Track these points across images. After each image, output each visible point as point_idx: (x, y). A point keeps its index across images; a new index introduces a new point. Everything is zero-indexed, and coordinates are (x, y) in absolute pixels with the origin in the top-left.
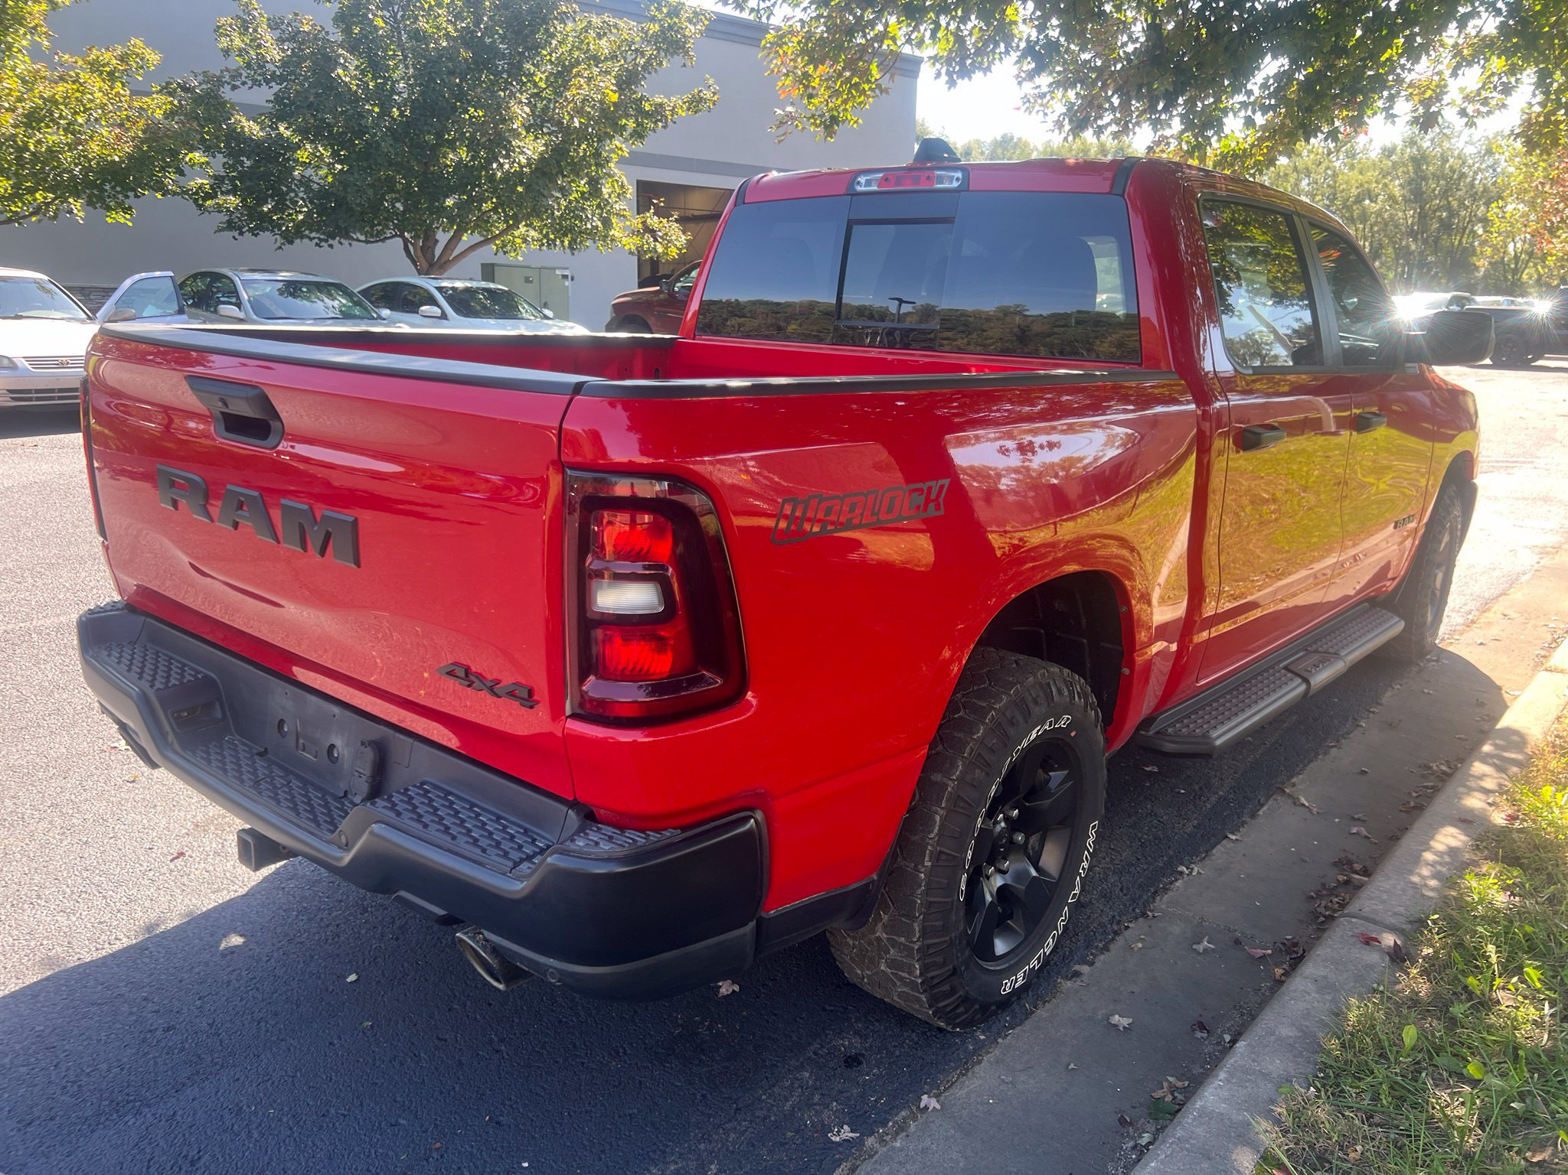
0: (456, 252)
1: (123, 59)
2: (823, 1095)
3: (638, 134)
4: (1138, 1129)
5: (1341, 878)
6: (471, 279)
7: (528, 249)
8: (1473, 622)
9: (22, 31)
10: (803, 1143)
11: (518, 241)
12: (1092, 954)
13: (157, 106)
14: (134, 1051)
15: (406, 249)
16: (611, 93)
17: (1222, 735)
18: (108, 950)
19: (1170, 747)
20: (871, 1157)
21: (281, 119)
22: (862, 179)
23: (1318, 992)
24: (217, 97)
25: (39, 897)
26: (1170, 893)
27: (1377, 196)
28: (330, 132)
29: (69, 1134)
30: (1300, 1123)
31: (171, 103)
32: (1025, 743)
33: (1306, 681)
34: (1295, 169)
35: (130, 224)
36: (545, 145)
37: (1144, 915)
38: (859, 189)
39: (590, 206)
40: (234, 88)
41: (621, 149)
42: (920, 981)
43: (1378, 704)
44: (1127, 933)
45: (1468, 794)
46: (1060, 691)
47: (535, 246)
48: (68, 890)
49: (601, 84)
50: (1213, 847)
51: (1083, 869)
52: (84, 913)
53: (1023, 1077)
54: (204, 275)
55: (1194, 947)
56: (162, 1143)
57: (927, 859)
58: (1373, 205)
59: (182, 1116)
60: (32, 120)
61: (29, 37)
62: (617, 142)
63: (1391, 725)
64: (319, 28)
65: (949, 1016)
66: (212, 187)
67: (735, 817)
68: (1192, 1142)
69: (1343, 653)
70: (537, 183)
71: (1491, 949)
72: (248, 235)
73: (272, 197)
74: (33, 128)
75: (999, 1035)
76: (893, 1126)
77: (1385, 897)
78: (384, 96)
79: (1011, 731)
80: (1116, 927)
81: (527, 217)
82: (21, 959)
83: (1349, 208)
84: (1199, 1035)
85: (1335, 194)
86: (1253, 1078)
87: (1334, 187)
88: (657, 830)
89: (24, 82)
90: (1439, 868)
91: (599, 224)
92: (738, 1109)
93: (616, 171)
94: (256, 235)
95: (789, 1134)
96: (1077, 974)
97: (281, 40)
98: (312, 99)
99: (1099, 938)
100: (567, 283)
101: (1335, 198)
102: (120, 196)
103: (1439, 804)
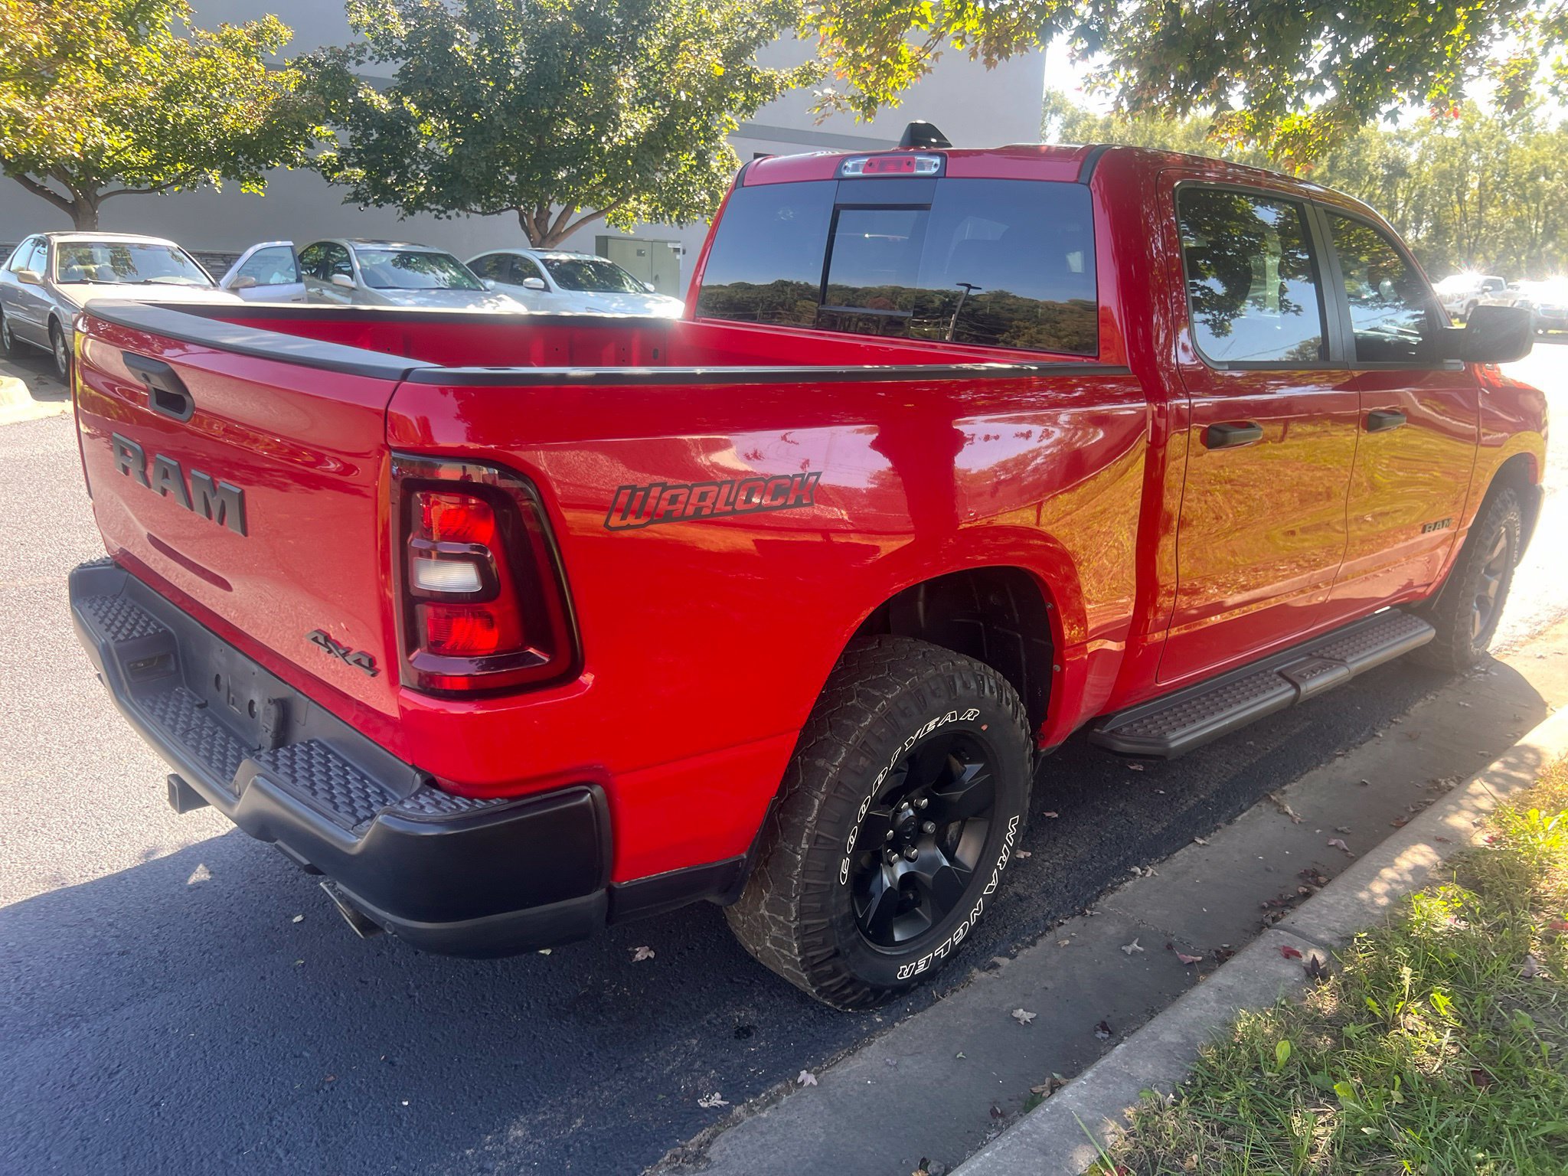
0: (567, 226)
1: (258, 36)
2: (704, 1063)
3: (748, 108)
4: (1008, 1121)
5: (1302, 890)
6: (577, 252)
7: (640, 223)
8: (1540, 633)
9: (166, 7)
10: (671, 1106)
11: (630, 214)
12: (1016, 947)
13: (290, 79)
14: (87, 971)
15: (521, 221)
16: (716, 67)
17: (1179, 738)
18: (92, 877)
19: (1123, 747)
20: (736, 1125)
21: (406, 93)
22: (849, 164)
23: (1217, 1002)
24: (342, 72)
25: (44, 825)
26: (1117, 893)
27: (1555, 172)
28: (448, 106)
29: (12, 1041)
30: (1147, 1127)
31: (300, 77)
32: (920, 734)
33: (1296, 686)
34: (1464, 143)
35: (263, 195)
36: (652, 119)
37: (1082, 913)
38: (847, 173)
39: (698, 179)
40: (359, 63)
41: (731, 123)
42: (799, 959)
43: (1405, 714)
44: (1060, 929)
45: (1456, 812)
46: (966, 686)
47: (645, 220)
48: (71, 821)
49: (708, 58)
50: (1176, 851)
51: (1002, 862)
52: (79, 843)
53: (908, 1061)
54: (320, 245)
55: (1123, 948)
56: (89, 1056)
57: (804, 841)
58: (1548, 182)
59: (113, 1033)
60: (171, 94)
61: (171, 13)
62: (727, 116)
63: (1412, 737)
64: (437, 4)
65: (837, 996)
66: (339, 160)
67: (568, 790)
68: (1035, 1136)
69: (1349, 660)
70: (643, 158)
71: (1406, 972)
72: (373, 206)
73: (395, 169)
74: (171, 102)
75: (897, 1019)
76: (765, 1098)
77: (1324, 911)
78: (499, 71)
79: (903, 722)
80: (1049, 923)
81: (636, 191)
82: (13, 880)
83: (1522, 186)
84: (1100, 1035)
85: (1507, 170)
86: (1118, 1080)
87: (1506, 164)
88: (484, 799)
89: (166, 56)
90: (1394, 886)
91: (708, 198)
92: (619, 1069)
93: (725, 144)
94: (380, 206)
95: (661, 1097)
96: (995, 966)
97: (403, 16)
98: (430, 74)
99: (1028, 932)
100: (678, 257)
101: (1507, 175)
102: (254, 168)
103: (1420, 823)
